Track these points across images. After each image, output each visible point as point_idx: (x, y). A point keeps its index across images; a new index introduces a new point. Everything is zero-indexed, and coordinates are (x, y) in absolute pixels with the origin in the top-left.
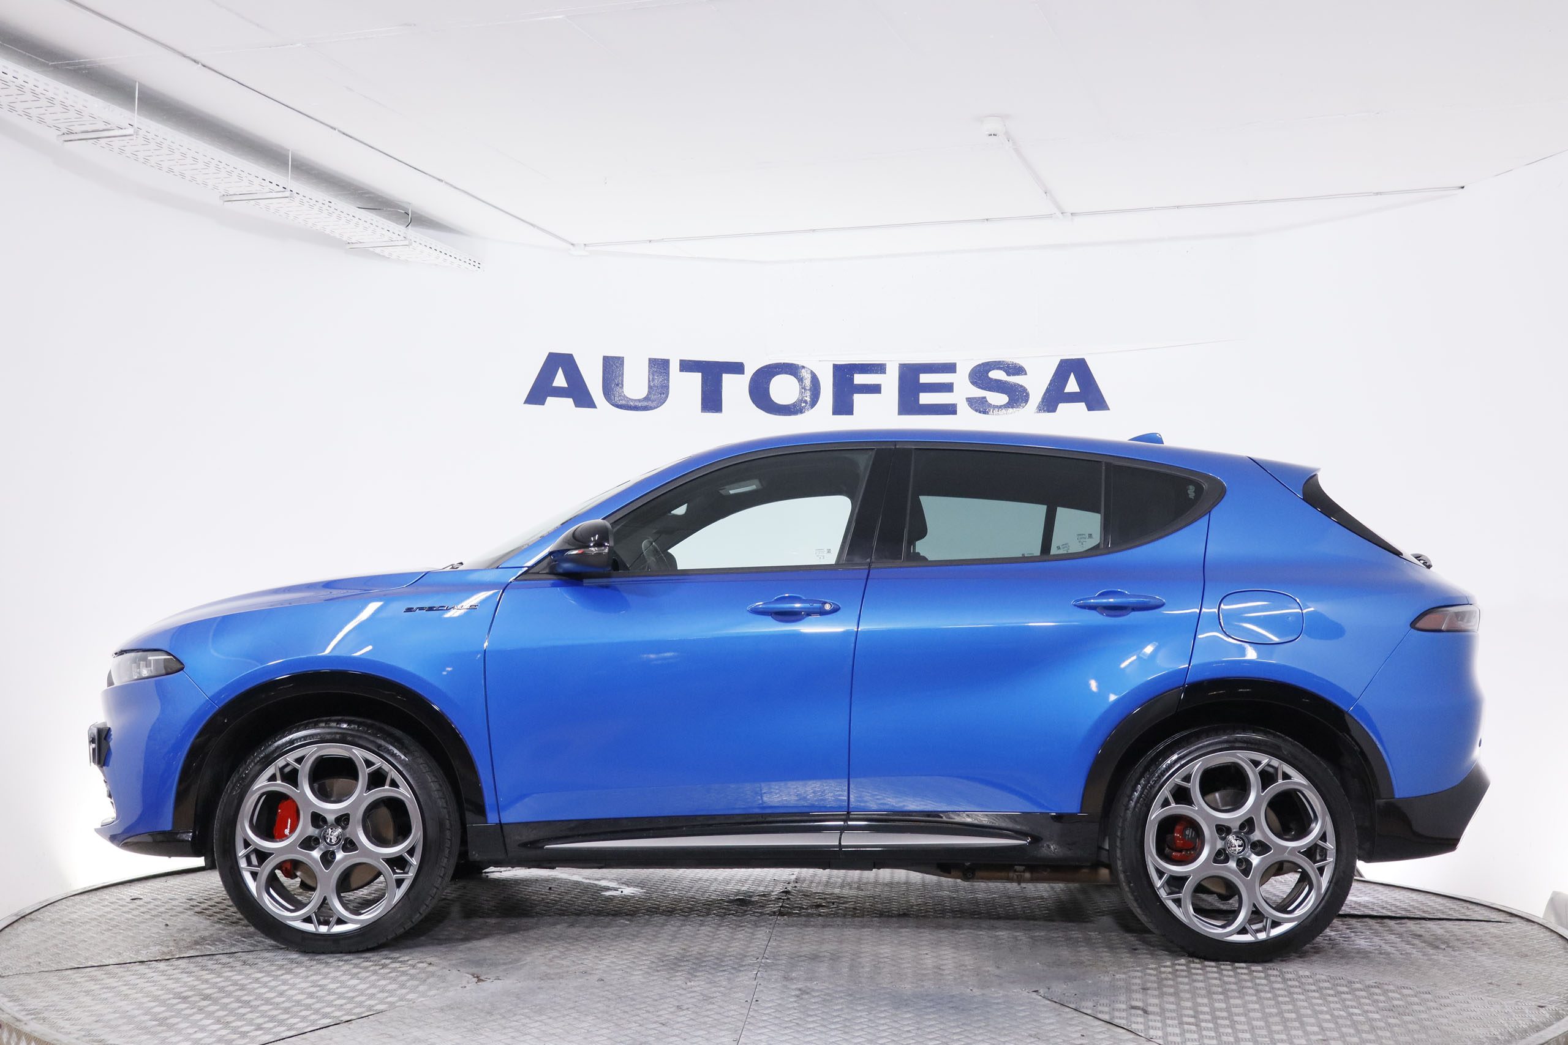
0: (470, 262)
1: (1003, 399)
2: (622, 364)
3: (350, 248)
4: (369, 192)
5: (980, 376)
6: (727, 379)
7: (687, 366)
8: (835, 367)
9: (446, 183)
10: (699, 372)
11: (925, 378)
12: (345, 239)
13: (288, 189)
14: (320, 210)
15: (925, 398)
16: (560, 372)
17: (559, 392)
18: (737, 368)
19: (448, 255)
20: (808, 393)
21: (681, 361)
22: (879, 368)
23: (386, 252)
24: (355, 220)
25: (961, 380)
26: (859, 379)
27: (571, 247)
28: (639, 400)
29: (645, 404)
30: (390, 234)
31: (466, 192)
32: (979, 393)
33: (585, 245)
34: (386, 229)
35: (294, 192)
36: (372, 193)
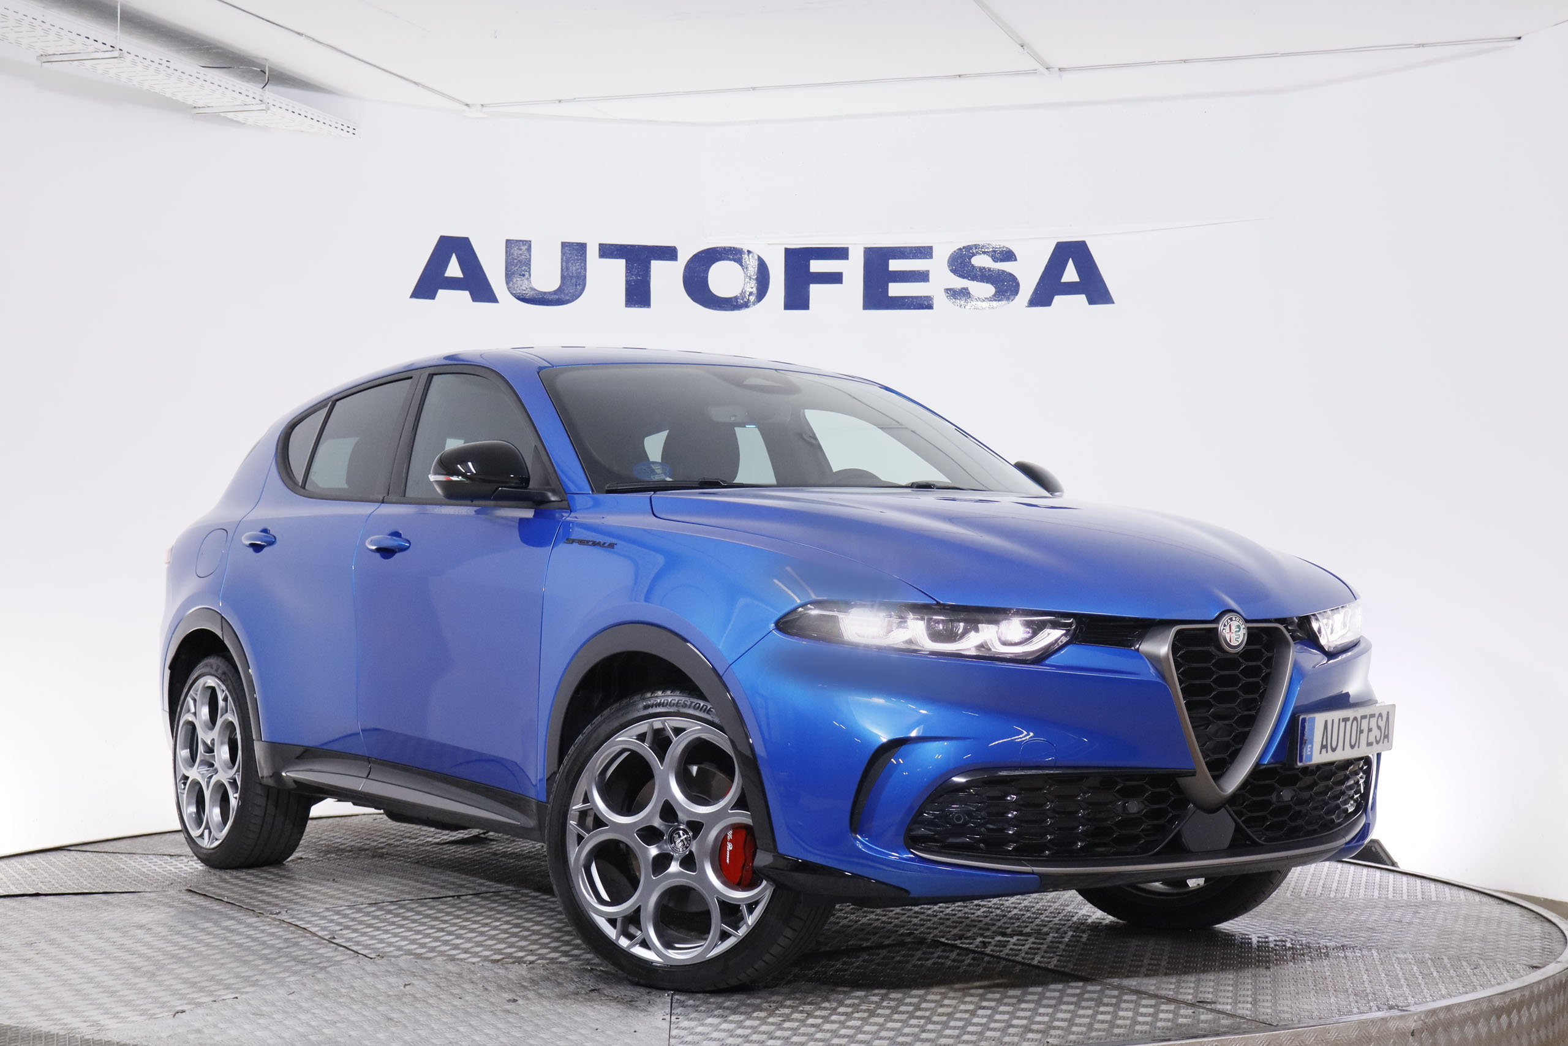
0: (342, 127)
1: (989, 289)
2: (529, 249)
3: (194, 112)
4: (218, 48)
5: (961, 263)
6: (656, 266)
7: (608, 251)
8: (786, 249)
9: (307, 37)
10: (623, 258)
11: (895, 265)
12: (190, 102)
13: (118, 47)
14: (157, 71)
15: (895, 289)
16: (454, 258)
17: (453, 284)
18: (668, 253)
19: (315, 120)
20: (753, 283)
21: (600, 245)
22: (841, 253)
23: (241, 117)
24: (200, 81)
25: (938, 268)
26: (817, 266)
27: (466, 108)
28: (550, 293)
29: (555, 297)
30: (243, 97)
31: (331, 47)
32: (959, 283)
33: (482, 105)
34: (238, 91)
35: (125, 51)
36: (221, 48)
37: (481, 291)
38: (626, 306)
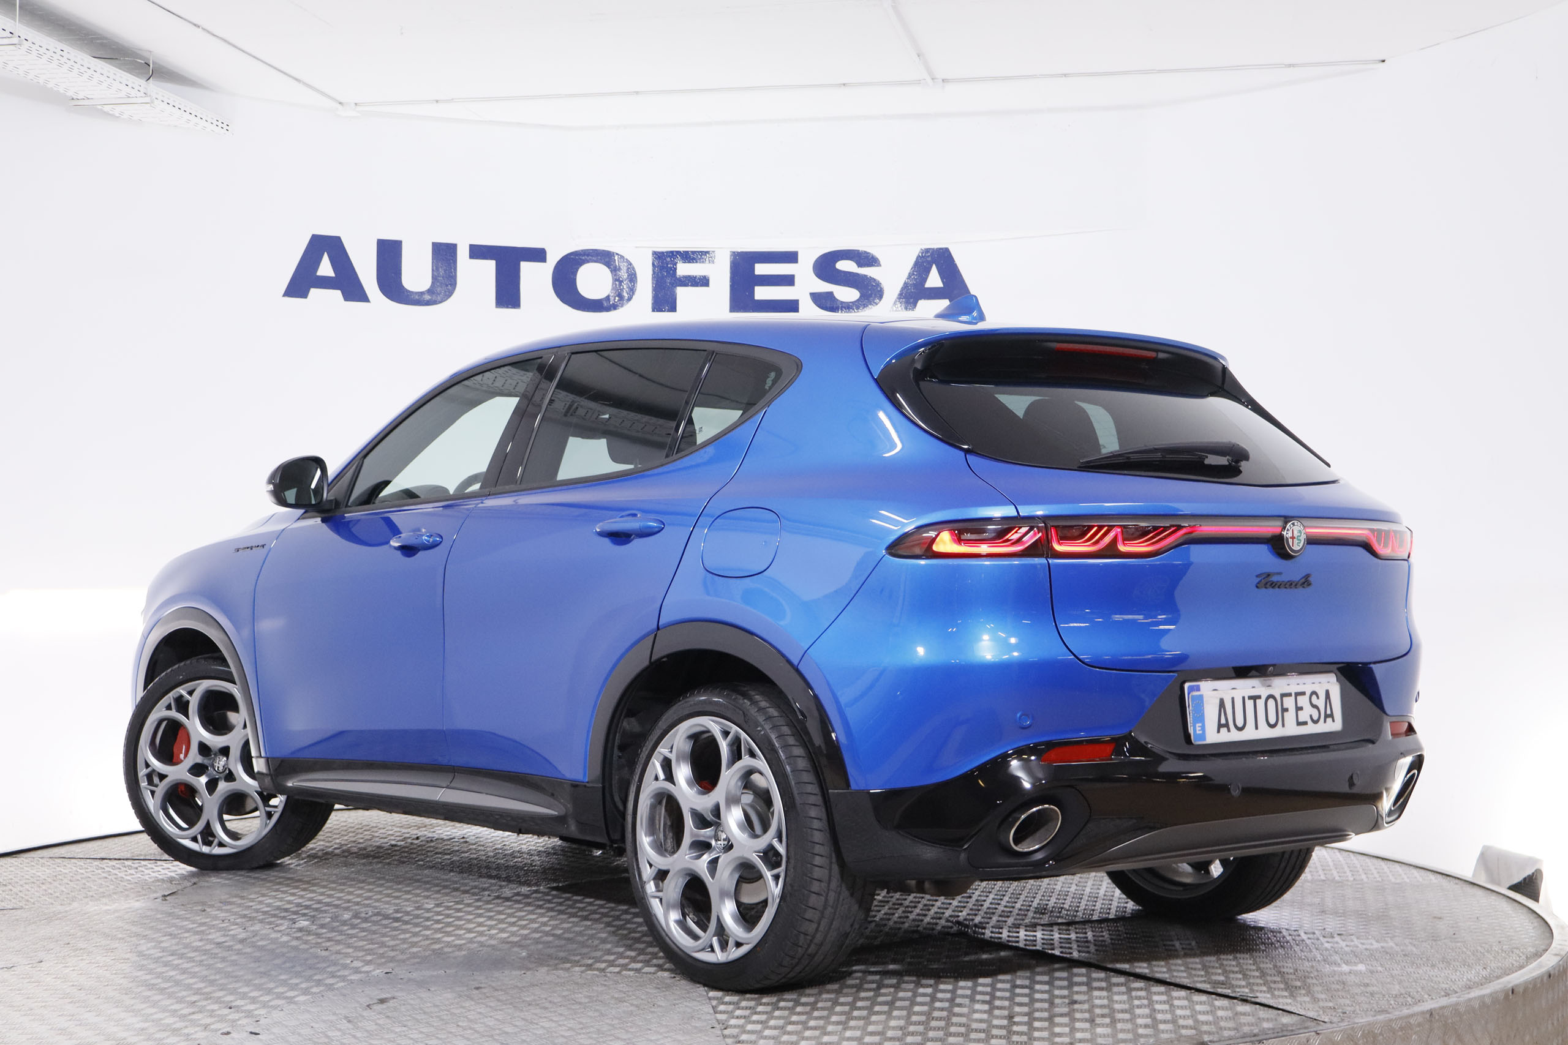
0: (217, 123)
1: (854, 295)
2: (400, 249)
3: (74, 104)
4: (102, 37)
5: (826, 267)
7: (478, 252)
8: (655, 253)
9: (203, 29)
10: (491, 259)
11: (761, 269)
12: (70, 94)
13: (16, 34)
14: (50, 60)
15: (762, 293)
16: (326, 257)
17: (325, 283)
18: (538, 255)
19: (199, 117)
20: (623, 286)
21: (470, 246)
22: (705, 257)
23: (117, 111)
24: (90, 72)
25: (803, 272)
26: (684, 269)
27: (339, 106)
28: (422, 293)
29: (427, 297)
30: (128, 89)
31: (225, 41)
32: (824, 287)
33: (356, 104)
34: (124, 83)
35: (23, 38)
36: (106, 38)
37: (353, 291)
38: (496, 307)
